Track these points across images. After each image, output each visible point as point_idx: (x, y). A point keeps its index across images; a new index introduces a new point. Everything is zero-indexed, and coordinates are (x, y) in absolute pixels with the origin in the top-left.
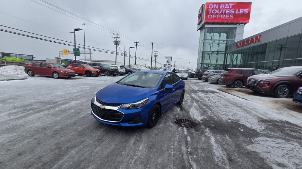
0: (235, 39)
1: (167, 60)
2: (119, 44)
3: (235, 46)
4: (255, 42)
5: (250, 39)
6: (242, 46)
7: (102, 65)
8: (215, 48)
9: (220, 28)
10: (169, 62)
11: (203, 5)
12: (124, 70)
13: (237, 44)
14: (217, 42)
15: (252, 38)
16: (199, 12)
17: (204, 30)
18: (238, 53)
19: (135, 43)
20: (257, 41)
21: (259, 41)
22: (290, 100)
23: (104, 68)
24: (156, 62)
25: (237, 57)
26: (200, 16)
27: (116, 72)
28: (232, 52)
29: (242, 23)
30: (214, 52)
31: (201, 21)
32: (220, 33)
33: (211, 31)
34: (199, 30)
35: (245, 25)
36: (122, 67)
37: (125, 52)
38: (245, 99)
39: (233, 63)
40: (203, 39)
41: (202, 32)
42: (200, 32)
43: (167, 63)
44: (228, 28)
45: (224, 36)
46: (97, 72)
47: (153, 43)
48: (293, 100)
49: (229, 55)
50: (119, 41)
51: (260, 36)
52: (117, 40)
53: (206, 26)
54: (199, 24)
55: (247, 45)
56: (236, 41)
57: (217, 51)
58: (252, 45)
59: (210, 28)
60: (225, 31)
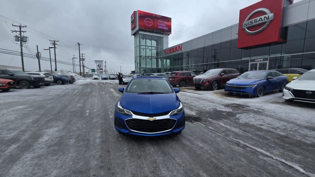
0: (163, 46)
1: (98, 64)
2: (25, 42)
3: (164, 52)
4: (179, 50)
5: (175, 48)
6: (170, 53)
7: (11, 73)
8: (149, 54)
9: (152, 35)
10: (100, 67)
11: (135, 12)
12: (51, 78)
13: (165, 51)
14: (150, 48)
15: (176, 47)
16: (132, 17)
17: (138, 36)
18: (167, 58)
19: (51, 42)
20: (180, 50)
21: (181, 50)
22: (223, 90)
23: (17, 77)
24: (84, 66)
25: (166, 61)
26: (133, 22)
27: (42, 82)
28: (162, 57)
29: (167, 34)
30: (149, 57)
31: (135, 27)
32: (151, 40)
33: (144, 37)
34: (133, 35)
35: (169, 36)
36: (47, 75)
37: (38, 53)
38: (199, 94)
39: (164, 67)
40: (138, 44)
41: (136, 37)
42: (134, 37)
43: (98, 68)
44: (158, 36)
45: (154, 43)
46: (9, 83)
47: (79, 44)
48: (225, 90)
49: (159, 60)
50: (26, 37)
51: (181, 46)
52: (20, 34)
53: (140, 32)
54: (132, 29)
55: (173, 52)
56: (164, 49)
57: (151, 56)
58: (176, 53)
59: (144, 34)
60: (155, 39)
